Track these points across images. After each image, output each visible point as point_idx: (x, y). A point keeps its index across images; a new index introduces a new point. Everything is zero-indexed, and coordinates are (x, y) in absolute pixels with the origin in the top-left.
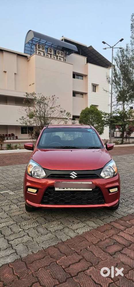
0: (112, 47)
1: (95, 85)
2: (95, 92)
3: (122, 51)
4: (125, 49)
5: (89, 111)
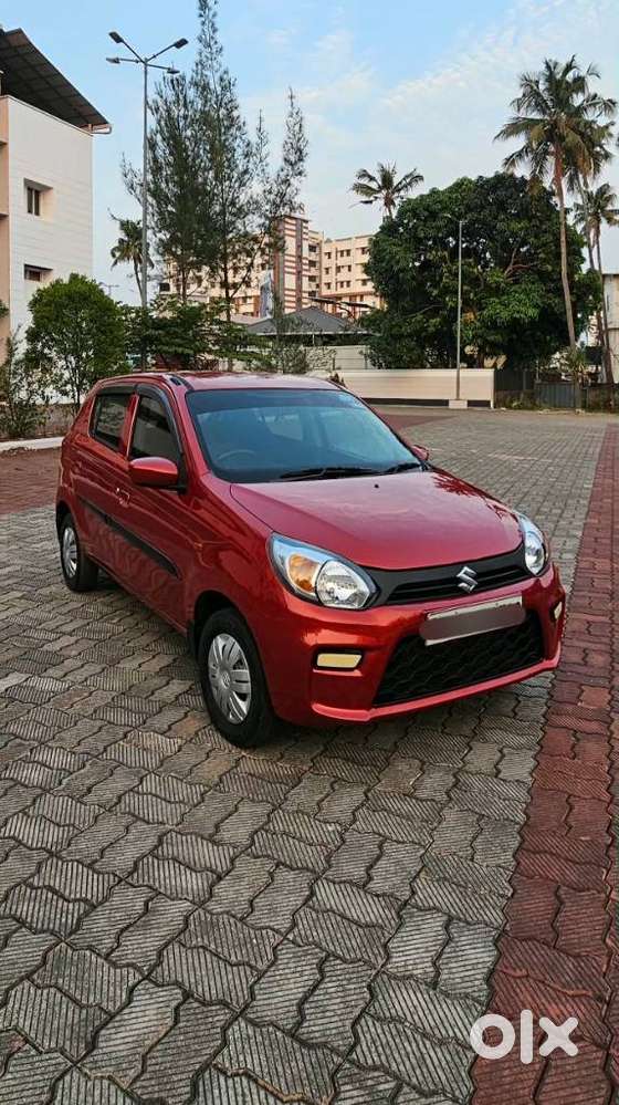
0: (145, 62)
1: (38, 189)
2: (37, 213)
3: (177, 84)
4: (188, 79)
5: (70, 297)
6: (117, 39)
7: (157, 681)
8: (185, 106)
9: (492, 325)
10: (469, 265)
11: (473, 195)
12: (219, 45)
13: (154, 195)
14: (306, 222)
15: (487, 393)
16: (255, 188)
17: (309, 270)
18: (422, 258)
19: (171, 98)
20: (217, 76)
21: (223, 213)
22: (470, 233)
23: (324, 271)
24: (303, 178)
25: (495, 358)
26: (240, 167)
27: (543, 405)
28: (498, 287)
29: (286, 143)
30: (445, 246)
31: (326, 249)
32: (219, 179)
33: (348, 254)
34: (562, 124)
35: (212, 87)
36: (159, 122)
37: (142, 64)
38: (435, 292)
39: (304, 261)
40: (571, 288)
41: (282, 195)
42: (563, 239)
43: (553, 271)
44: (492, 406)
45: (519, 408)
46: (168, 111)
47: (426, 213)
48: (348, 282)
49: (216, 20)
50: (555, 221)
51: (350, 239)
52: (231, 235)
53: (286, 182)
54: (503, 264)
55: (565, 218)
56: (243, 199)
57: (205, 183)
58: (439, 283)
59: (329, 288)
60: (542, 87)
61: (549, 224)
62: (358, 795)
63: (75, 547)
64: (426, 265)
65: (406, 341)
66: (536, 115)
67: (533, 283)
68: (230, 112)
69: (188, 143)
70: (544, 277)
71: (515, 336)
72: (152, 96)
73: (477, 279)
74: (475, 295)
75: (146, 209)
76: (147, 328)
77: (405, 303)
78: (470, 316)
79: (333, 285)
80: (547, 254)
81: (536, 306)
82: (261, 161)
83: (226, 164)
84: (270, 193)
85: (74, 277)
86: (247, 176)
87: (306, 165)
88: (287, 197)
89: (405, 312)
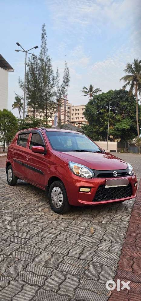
3: (35, 58)
4: (38, 57)
5: (4, 115)
6: (18, 44)
7: (36, 203)
8: (37, 65)
9: (118, 130)
10: (112, 114)
11: (114, 95)
12: (47, 49)
13: (27, 89)
14: (67, 100)
15: (115, 148)
16: (55, 89)
17: (67, 114)
18: (99, 111)
19: (33, 62)
20: (46, 57)
21: (46, 95)
22: (112, 105)
23: (72, 115)
24: (68, 87)
25: (117, 139)
26: (51, 83)
27: (130, 152)
28: (119, 120)
29: (64, 76)
30: (105, 108)
31: (72, 108)
32: (45, 85)
33: (79, 110)
34: (138, 77)
35: (44, 60)
36: (29, 69)
37: (25, 52)
38: (102, 121)
39: (66, 111)
40: (139, 121)
41: (63, 91)
42: (137, 108)
43: (134, 116)
44: (116, 151)
45: (123, 152)
46: (32, 66)
47: (101, 99)
48: (78, 118)
49: (46, 41)
50: (135, 103)
51: (79, 106)
52: (48, 101)
53: (63, 87)
54: (121, 114)
55: (138, 102)
56: (52, 91)
57: (41, 87)
58: (103, 118)
59: (73, 119)
60: (133, 66)
61: (133, 103)
62: (89, 222)
63: (12, 174)
64: (100, 113)
65: (94, 133)
66: (131, 74)
67: (129, 119)
68: (49, 67)
69: (37, 75)
70: (132, 118)
71: (123, 133)
72: (28, 61)
73: (114, 117)
74: (113, 122)
75: (25, 92)
76: (24, 125)
77: (94, 123)
78: (111, 127)
79: (74, 119)
80: (133, 112)
81: (129, 125)
82: (57, 82)
83: (47, 82)
84: (59, 90)
85: (4, 110)
86: (53, 86)
87: (69, 83)
88: (64, 92)
89: (94, 126)
